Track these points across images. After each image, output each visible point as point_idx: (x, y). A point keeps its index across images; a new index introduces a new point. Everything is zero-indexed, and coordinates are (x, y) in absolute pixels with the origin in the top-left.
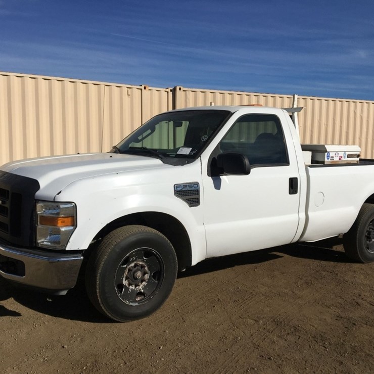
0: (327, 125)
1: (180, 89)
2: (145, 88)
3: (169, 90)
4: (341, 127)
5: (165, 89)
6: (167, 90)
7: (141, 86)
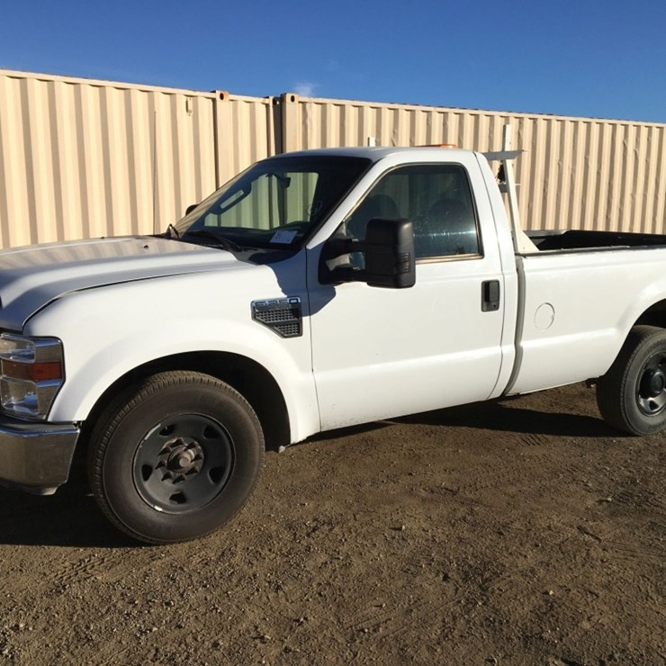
0: (574, 170)
1: (293, 99)
2: (222, 97)
3: (270, 101)
4: (599, 174)
5: (261, 100)
6: (267, 101)
7: (214, 92)
